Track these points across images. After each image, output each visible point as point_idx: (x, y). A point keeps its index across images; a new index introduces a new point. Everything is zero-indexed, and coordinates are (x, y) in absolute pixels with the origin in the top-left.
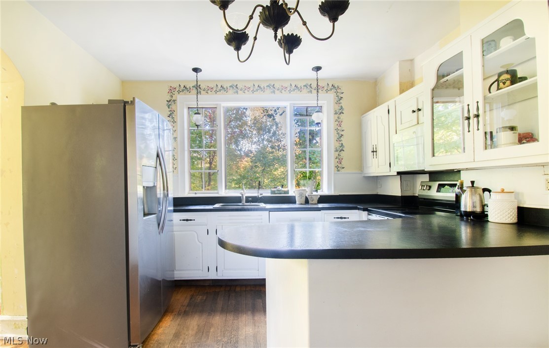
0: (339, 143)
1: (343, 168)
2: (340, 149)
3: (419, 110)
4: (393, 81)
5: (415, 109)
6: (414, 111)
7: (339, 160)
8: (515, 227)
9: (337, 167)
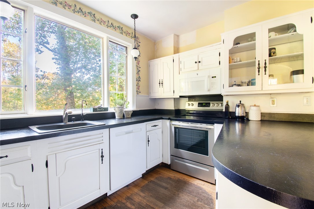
0: (138, 76)
1: (140, 92)
2: (138, 80)
3: (200, 62)
4: (169, 44)
5: (197, 61)
6: (196, 62)
7: (138, 87)
8: (260, 122)
9: (137, 91)
